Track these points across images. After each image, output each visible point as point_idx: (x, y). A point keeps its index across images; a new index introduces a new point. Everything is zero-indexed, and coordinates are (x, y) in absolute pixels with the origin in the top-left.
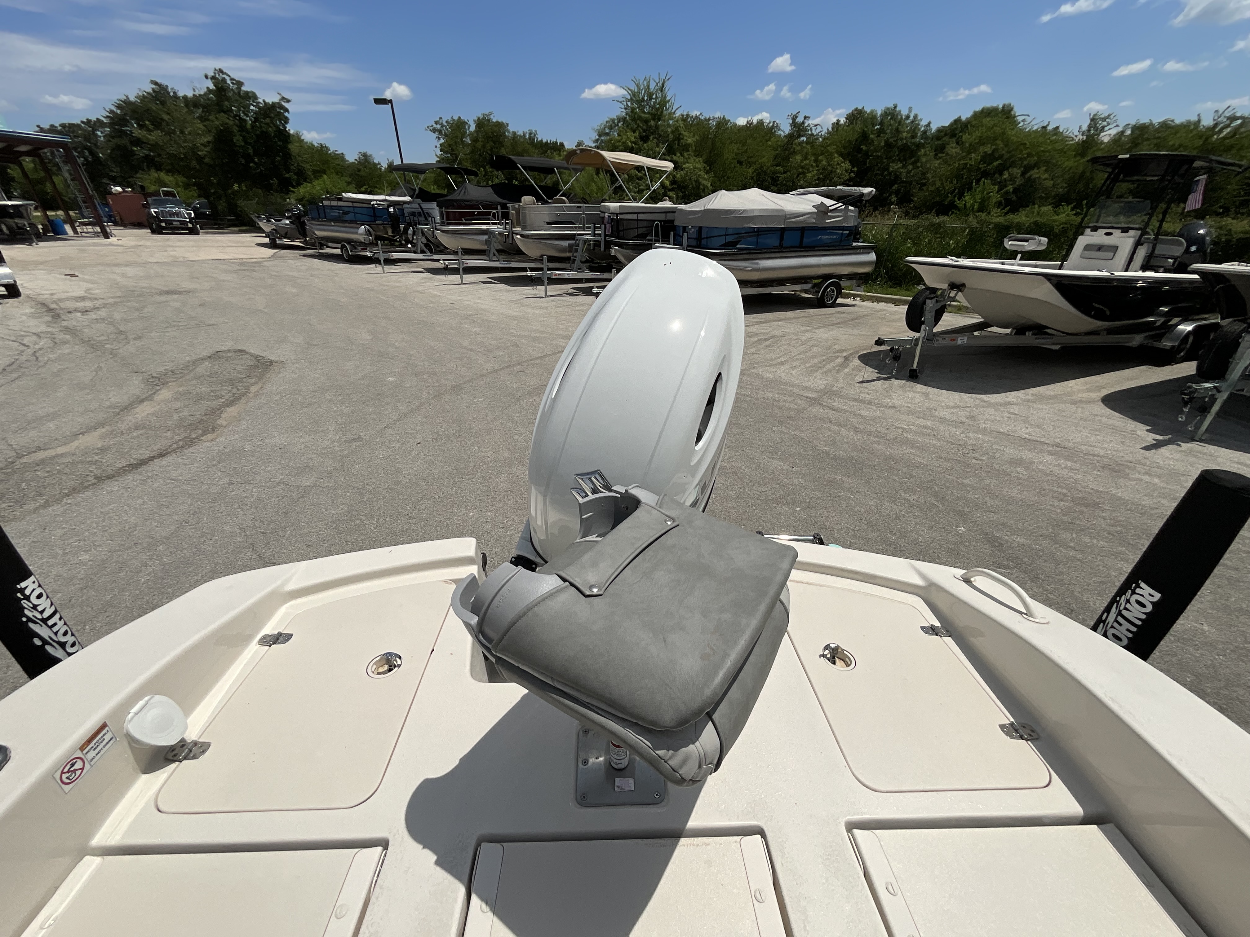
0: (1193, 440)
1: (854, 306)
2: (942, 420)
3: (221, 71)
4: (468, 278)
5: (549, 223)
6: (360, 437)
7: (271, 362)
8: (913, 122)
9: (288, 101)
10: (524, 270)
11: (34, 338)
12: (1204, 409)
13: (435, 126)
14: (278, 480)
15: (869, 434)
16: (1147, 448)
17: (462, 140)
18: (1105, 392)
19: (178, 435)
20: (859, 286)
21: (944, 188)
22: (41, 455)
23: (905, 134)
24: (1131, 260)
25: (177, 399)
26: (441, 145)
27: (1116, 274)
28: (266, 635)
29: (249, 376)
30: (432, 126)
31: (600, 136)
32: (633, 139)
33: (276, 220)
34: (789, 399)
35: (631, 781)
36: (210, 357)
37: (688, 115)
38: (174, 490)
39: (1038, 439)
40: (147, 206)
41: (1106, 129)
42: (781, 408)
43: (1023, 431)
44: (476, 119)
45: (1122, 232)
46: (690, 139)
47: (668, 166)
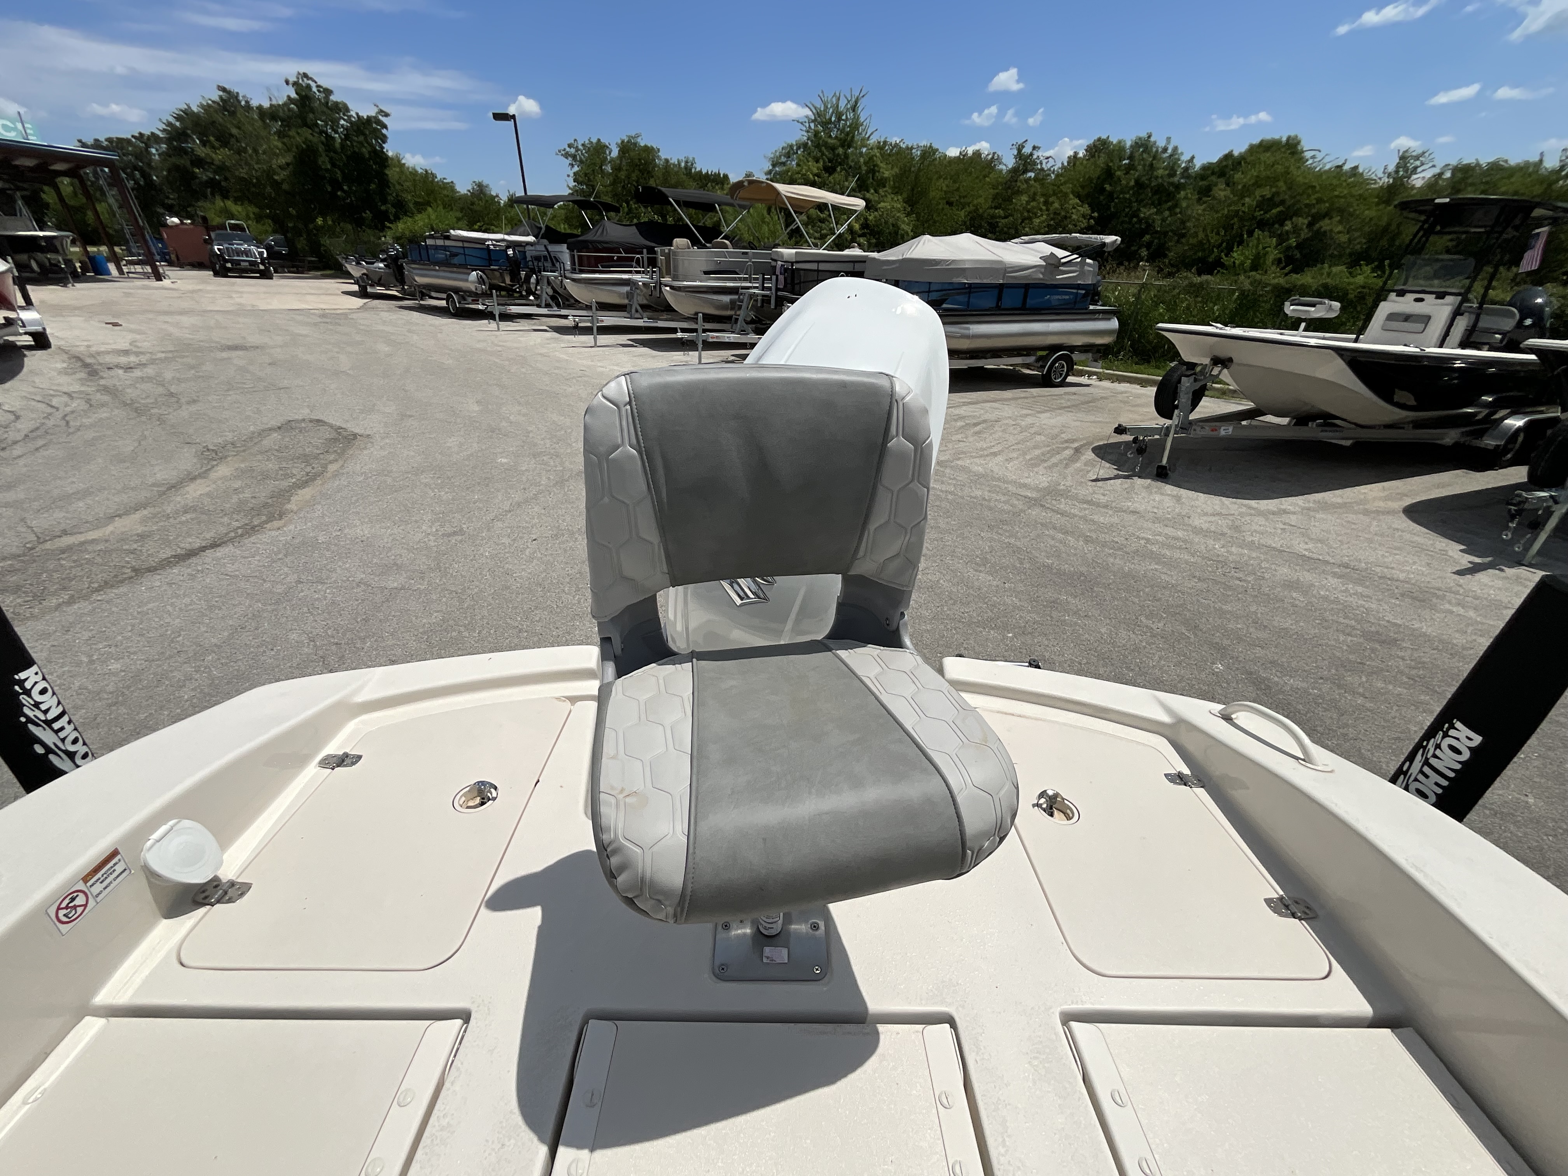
0: (1520, 564)
1: (1088, 385)
2: (1198, 531)
3: (305, 75)
4: (603, 339)
5: (706, 273)
6: (461, 529)
7: (355, 436)
8: (1171, 156)
9: (387, 115)
10: (674, 330)
11: (65, 399)
12: (1536, 525)
13: (568, 149)
14: (357, 580)
15: (1104, 545)
16: (1460, 573)
17: (601, 167)
18: (1408, 501)
19: (237, 521)
20: (1096, 361)
21: (1208, 241)
22: (67, 541)
23: (1160, 172)
24: (1447, 334)
25: (237, 477)
26: (574, 173)
27: (1428, 350)
28: (328, 755)
29: (327, 452)
30: (564, 150)
31: (774, 165)
32: (815, 171)
33: (367, 263)
34: (1003, 499)
35: (785, 952)
36: (279, 428)
37: (885, 142)
38: (230, 587)
39: (1321, 558)
40: (209, 242)
41: (1419, 170)
42: (990, 509)
43: (1301, 547)
44: (620, 142)
45: (1436, 298)
46: (887, 172)
47: (858, 203)
